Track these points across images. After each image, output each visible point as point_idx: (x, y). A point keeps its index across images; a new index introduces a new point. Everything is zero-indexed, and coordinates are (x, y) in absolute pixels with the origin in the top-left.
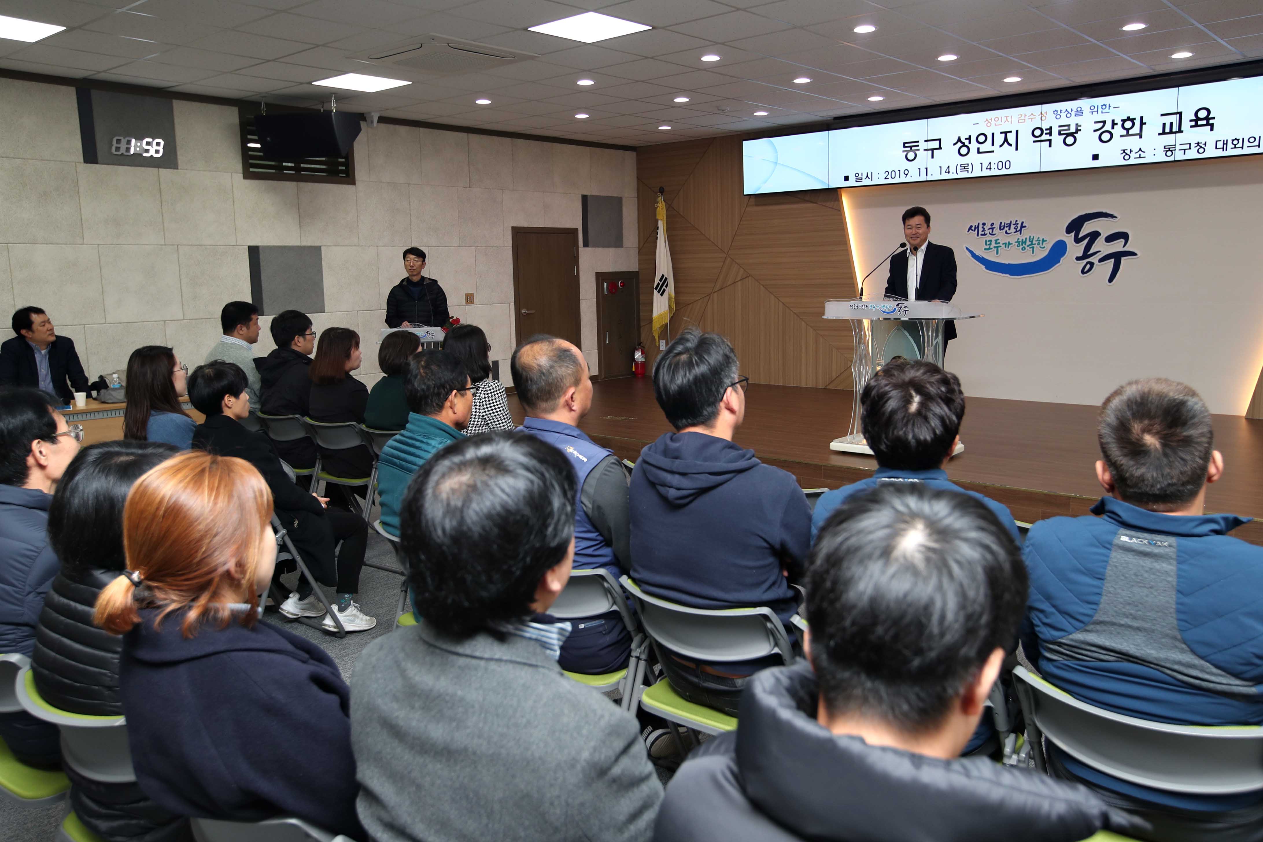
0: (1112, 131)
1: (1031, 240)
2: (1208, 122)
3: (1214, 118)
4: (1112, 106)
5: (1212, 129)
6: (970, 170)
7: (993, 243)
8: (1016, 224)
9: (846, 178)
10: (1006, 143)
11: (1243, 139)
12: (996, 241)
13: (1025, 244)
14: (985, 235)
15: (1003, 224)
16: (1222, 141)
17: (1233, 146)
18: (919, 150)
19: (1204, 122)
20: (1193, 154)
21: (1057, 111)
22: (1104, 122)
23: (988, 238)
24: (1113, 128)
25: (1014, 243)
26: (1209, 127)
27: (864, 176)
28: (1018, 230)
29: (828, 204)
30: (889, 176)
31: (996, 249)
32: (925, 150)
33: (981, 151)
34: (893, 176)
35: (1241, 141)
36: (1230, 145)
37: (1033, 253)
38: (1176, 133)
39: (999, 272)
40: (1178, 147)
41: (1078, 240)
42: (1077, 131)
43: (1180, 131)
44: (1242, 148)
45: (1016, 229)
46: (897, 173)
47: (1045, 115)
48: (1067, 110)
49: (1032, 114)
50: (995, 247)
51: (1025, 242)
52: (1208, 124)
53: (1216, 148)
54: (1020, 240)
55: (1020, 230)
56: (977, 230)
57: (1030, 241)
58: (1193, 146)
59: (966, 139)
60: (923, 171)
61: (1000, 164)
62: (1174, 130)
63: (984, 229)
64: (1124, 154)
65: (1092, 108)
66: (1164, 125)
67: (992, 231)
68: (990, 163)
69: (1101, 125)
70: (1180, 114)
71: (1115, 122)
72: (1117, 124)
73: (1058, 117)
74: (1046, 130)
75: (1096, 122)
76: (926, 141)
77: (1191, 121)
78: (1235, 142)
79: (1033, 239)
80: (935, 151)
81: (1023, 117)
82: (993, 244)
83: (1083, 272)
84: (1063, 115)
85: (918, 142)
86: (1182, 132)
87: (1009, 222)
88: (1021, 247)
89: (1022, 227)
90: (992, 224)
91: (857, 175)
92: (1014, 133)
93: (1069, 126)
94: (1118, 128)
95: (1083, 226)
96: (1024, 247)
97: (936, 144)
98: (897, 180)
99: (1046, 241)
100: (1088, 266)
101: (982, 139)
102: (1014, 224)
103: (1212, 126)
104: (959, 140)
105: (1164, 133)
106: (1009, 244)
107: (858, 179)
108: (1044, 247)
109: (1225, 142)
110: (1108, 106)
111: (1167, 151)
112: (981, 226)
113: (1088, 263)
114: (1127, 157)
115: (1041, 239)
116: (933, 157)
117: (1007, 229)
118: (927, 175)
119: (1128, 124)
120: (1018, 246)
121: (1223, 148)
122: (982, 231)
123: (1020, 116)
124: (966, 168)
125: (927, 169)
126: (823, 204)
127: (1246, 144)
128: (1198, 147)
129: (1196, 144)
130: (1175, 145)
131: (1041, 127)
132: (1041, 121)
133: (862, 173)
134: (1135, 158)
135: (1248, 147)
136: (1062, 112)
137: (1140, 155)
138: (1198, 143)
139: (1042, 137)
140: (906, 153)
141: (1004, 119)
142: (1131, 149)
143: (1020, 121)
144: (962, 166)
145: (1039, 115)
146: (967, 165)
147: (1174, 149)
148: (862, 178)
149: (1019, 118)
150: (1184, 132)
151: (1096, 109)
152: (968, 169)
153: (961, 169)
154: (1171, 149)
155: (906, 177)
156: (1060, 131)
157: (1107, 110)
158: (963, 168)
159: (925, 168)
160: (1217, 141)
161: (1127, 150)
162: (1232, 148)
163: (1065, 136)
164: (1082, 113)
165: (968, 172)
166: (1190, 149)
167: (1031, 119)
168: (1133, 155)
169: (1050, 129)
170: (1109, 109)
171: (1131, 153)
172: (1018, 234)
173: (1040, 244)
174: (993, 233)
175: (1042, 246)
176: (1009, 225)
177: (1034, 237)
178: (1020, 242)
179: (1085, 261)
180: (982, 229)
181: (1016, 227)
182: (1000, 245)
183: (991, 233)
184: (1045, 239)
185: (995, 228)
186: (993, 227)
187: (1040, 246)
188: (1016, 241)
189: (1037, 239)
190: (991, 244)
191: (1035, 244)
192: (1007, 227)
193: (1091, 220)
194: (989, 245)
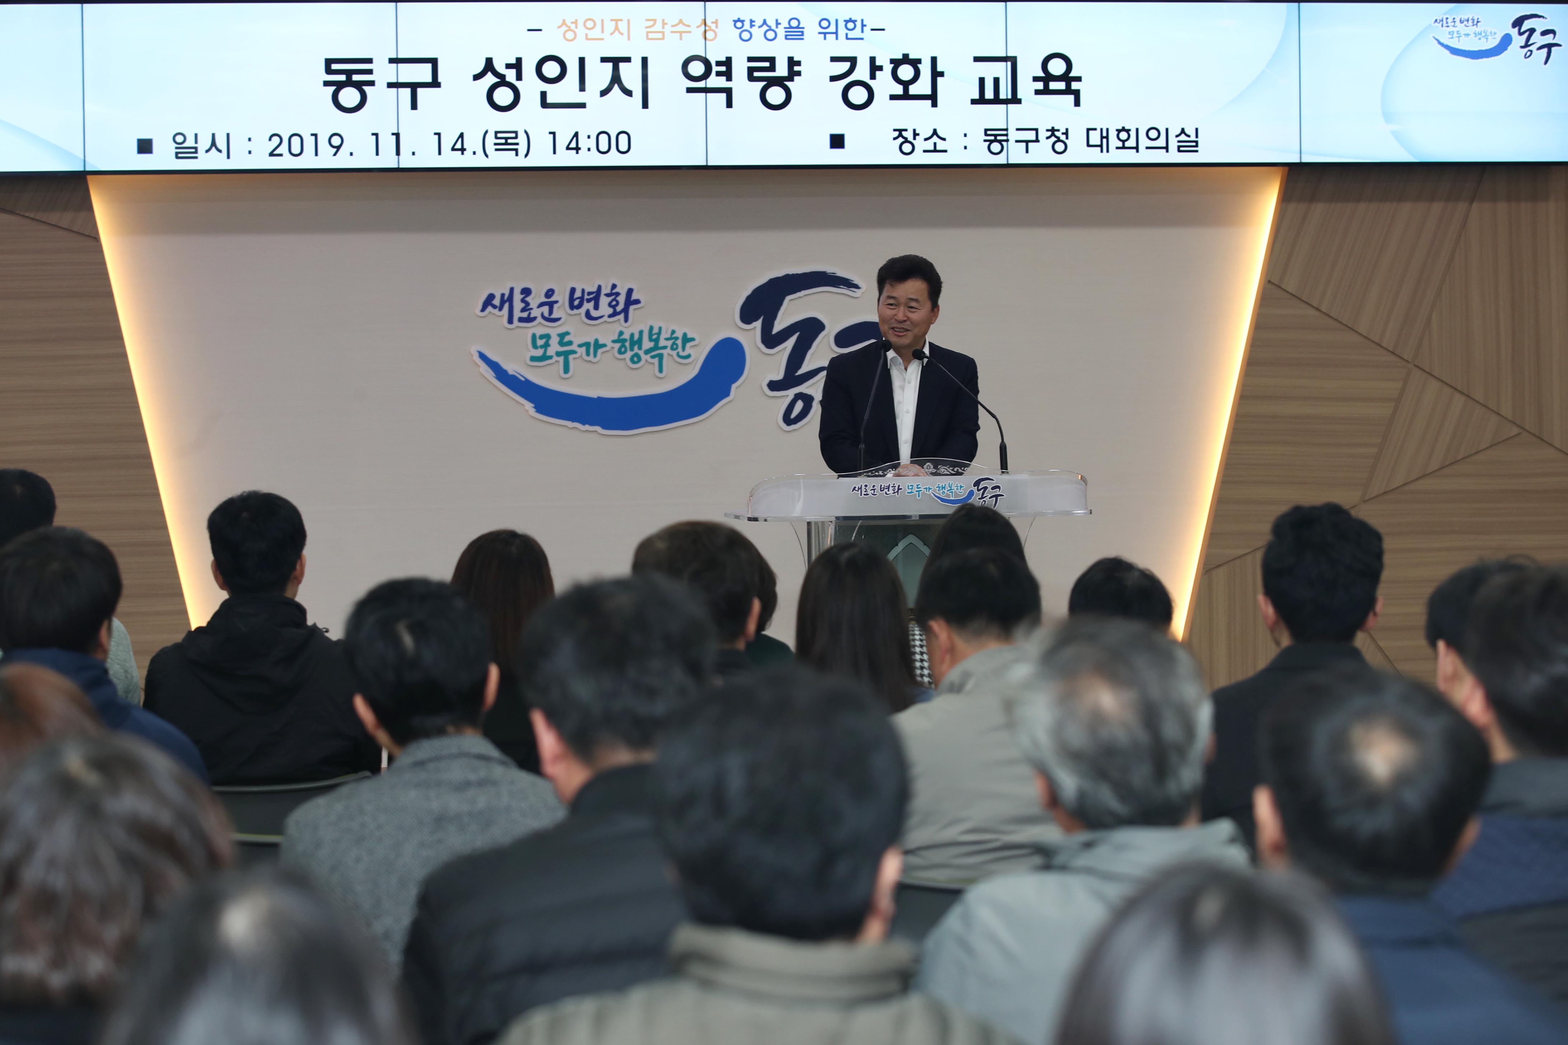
0: (871, 83)
1: (654, 336)
2: (1068, 86)
3: (1079, 79)
4: (870, 25)
5: (1077, 103)
6: (522, 149)
7: (554, 341)
8: (613, 294)
9: (145, 146)
10: (616, 87)
11: (1137, 130)
12: (562, 336)
13: (640, 348)
14: (529, 319)
15: (578, 294)
16: (1099, 130)
17: (1120, 144)
18: (372, 83)
19: (1061, 85)
20: (1042, 154)
21: (742, 22)
22: (853, 61)
23: (539, 328)
24: (873, 77)
25: (610, 345)
26: (1071, 98)
27: (204, 143)
28: (619, 309)
29: (53, 217)
30: (283, 149)
31: (561, 359)
32: (390, 85)
33: (549, 100)
34: (296, 149)
35: (1133, 134)
36: (1114, 142)
37: (661, 371)
38: (1006, 102)
39: (573, 420)
40: (1013, 135)
41: (771, 340)
42: (793, 74)
43: (1015, 100)
44: (1137, 148)
45: (614, 307)
46: (309, 142)
47: (713, 26)
48: (765, 22)
49: (681, 22)
50: (558, 354)
51: (639, 342)
52: (1068, 91)
53: (1088, 145)
54: (626, 336)
55: (626, 311)
56: (506, 306)
57: (651, 340)
58: (1043, 135)
60: (387, 143)
61: (603, 138)
62: (1002, 96)
63: (527, 304)
64: (901, 140)
65: (825, 24)
66: (982, 81)
67: (551, 312)
68: (576, 135)
69: (846, 66)
70: (1013, 61)
71: (878, 63)
72: (880, 68)
73: (746, 36)
74: (719, 64)
75: (834, 59)
76: (392, 61)
77: (1036, 79)
78: (1123, 135)
79: (659, 334)
80: (420, 91)
82: (554, 347)
83: (788, 419)
84: (758, 32)
85: (369, 61)
86: (1019, 102)
87: (594, 289)
88: (629, 354)
90: (550, 293)
91: (180, 139)
92: (637, 63)
93: (772, 60)
94: (884, 77)
95: (781, 304)
96: (637, 355)
97: (423, 73)
98: (307, 161)
99: (693, 339)
100: (799, 406)
101: (551, 69)
102: (607, 295)
103: (1077, 94)
104: (489, 66)
105: (981, 100)
106: (598, 345)
107: (183, 151)
108: (688, 356)
109: (1105, 134)
110: (859, 24)
111: (991, 142)
112: (517, 297)
113: (798, 396)
114: (907, 148)
115: (679, 334)
116: (414, 106)
117: (590, 306)
118: (398, 153)
119: (906, 72)
120: (620, 352)
121: (1101, 146)
122: (523, 310)
123: (651, 23)
124: (510, 141)
125: (397, 135)
126: (39, 216)
127: (1144, 142)
128: (1053, 139)
129: (1048, 130)
130: (1006, 130)
131: (704, 56)
132: (704, 40)
133: (196, 135)
134: (925, 151)
135: (1147, 148)
136: (754, 26)
137: (935, 144)
138: (1053, 130)
139: (708, 80)
140: (334, 88)
141: (610, 27)
142: (914, 130)
143: (651, 36)
144: (499, 135)
145: (698, 27)
146: (513, 135)
147: (1004, 138)
148: (196, 148)
149: (647, 27)
150: (1023, 101)
151: (832, 29)
152: (517, 144)
153: (496, 144)
154: (999, 138)
155: (335, 154)
156: (751, 70)
157: (857, 33)
158: (503, 141)
159: (393, 134)
160: (1088, 130)
161: (906, 130)
162: (1117, 148)
163: (764, 83)
164: (800, 34)
165: (517, 155)
166: (1037, 141)
167: (678, 35)
168: (920, 144)
169: (728, 63)
170: (862, 31)
171: (914, 139)
172: (619, 320)
173: (677, 348)
174: (553, 316)
175: (682, 354)
176: (596, 297)
177: (660, 328)
178: (625, 340)
179: (791, 393)
180: (523, 305)
181: (614, 303)
182: (574, 347)
183: (546, 314)
184: (689, 336)
185: (556, 302)
186: (553, 299)
187: (678, 353)
188: (616, 338)
189: (668, 336)
190: (549, 345)
191: (665, 348)
192: (589, 301)
193: (800, 291)
194: (541, 347)
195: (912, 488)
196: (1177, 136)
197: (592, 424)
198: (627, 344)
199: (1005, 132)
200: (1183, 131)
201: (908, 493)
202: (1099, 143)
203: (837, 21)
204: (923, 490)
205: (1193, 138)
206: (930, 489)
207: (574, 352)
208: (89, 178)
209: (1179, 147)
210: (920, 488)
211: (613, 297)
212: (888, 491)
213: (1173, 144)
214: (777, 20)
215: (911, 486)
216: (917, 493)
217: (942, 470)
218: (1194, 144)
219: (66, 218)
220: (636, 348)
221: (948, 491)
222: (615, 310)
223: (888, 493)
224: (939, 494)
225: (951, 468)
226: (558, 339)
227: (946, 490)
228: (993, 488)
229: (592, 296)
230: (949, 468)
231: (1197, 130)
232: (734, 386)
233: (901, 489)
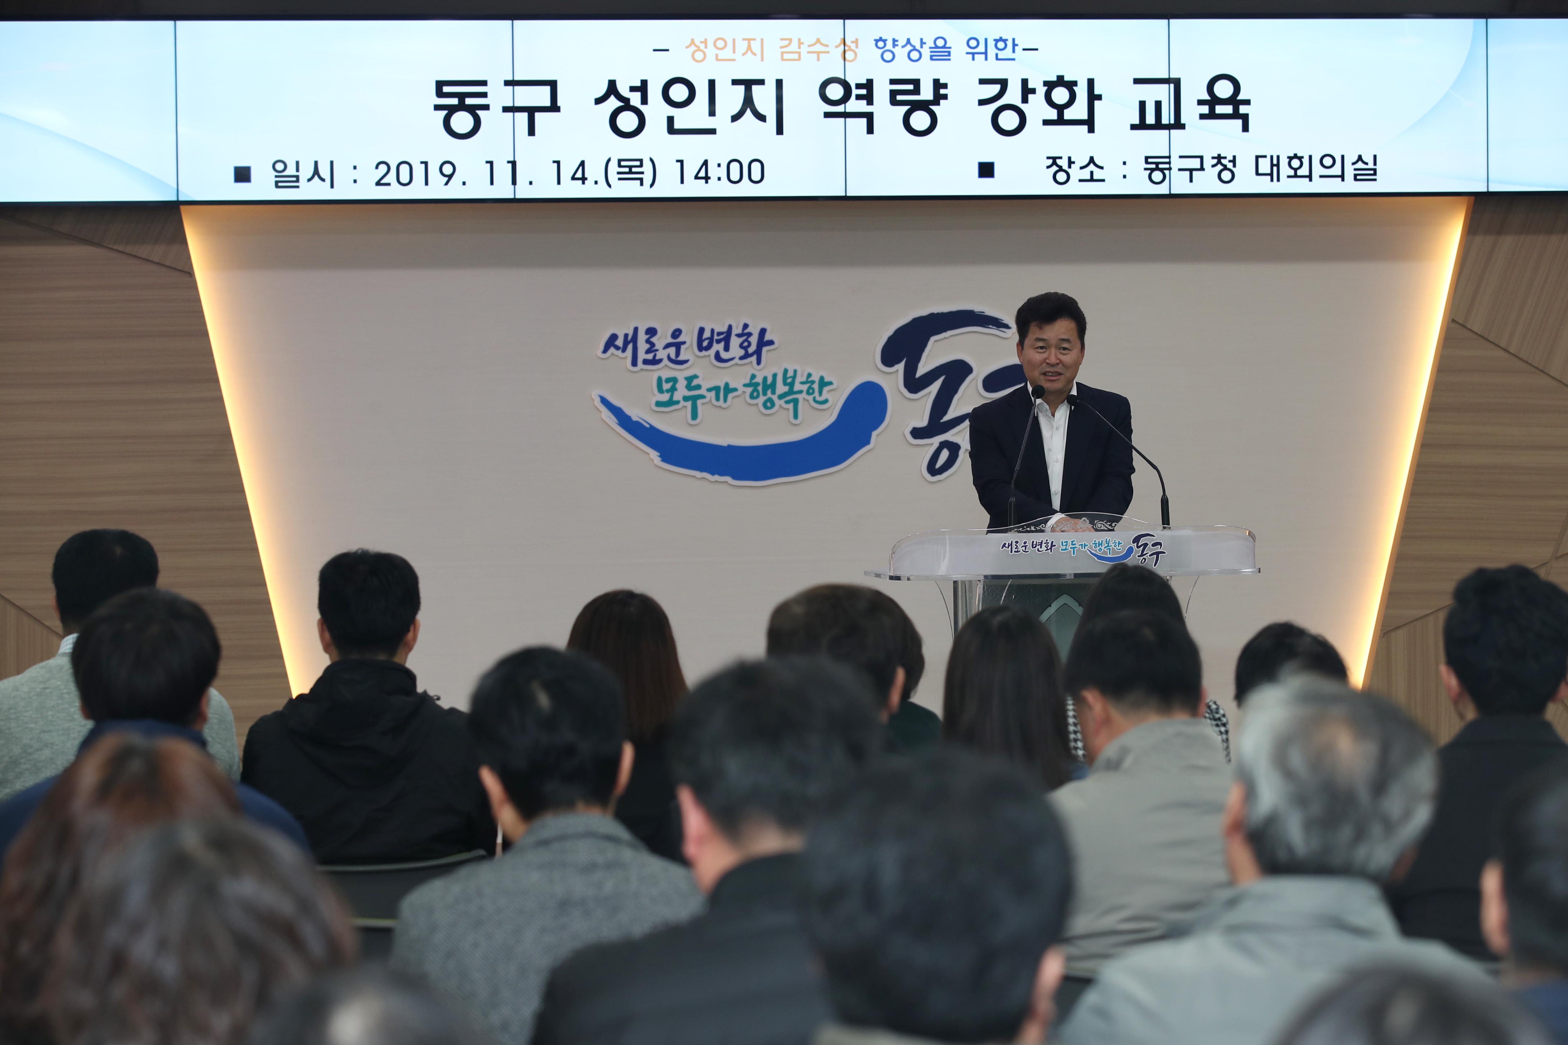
0: (1023, 107)
1: (789, 380)
2: (1236, 109)
3: (1247, 102)
4: (1022, 44)
5: (1245, 128)
6: (648, 178)
7: (681, 385)
8: (745, 334)
9: (242, 175)
10: (749, 112)
11: (1310, 157)
12: (690, 379)
13: (773, 393)
14: (655, 362)
15: (707, 334)
16: (1268, 159)
17: (1292, 173)
18: (486, 107)
19: (1228, 109)
20: (1207, 183)
21: (885, 41)
22: (1003, 83)
23: (665, 371)
24: (1025, 100)
25: (741, 389)
26: (1239, 123)
27: (306, 171)
28: (751, 350)
29: (144, 250)
30: (391, 178)
31: (689, 404)
32: (506, 109)
33: (677, 126)
34: (404, 178)
35: (1306, 161)
36: (1285, 170)
37: (796, 416)
38: (1168, 127)
39: (702, 470)
40: (1176, 163)
41: (914, 384)
42: (938, 98)
43: (1178, 125)
44: (1310, 177)
45: (745, 348)
46: (419, 170)
47: (853, 46)
48: (908, 41)
49: (818, 41)
50: (686, 399)
51: (773, 386)
52: (1236, 115)
53: (1257, 174)
54: (759, 379)
55: (758, 353)
56: (630, 347)
57: (785, 383)
58: (1208, 162)
59: (633, 89)
60: (503, 172)
61: (735, 167)
62: (1165, 121)
63: (653, 345)
64: (1055, 168)
65: (973, 43)
66: (1142, 105)
67: (678, 354)
68: (706, 163)
69: (996, 89)
70: (1177, 83)
71: (1030, 86)
72: (1033, 91)
73: (888, 56)
74: (859, 86)
75: (982, 82)
76: (507, 83)
77: (1201, 102)
78: (1296, 163)
79: (794, 377)
80: (538, 115)
81: (794, 47)
82: (682, 391)
83: (933, 470)
84: (901, 53)
85: (484, 83)
86: (1183, 127)
87: (725, 329)
88: (762, 399)
89: (763, 343)
90: (677, 333)
91: (280, 166)
92: (771, 86)
93: (916, 83)
94: (1037, 100)
95: (925, 345)
96: (770, 400)
97: (542, 96)
98: (417, 191)
99: (830, 383)
100: (945, 454)
101: (679, 93)
102: (739, 336)
103: (1245, 118)
104: (612, 89)
105: (1142, 125)
106: (728, 390)
107: (284, 180)
108: (826, 401)
109: (1275, 162)
110: (1010, 43)
111: (1152, 170)
112: (642, 337)
113: (944, 445)
114: (1061, 177)
115: (816, 377)
116: (532, 132)
117: (720, 347)
118: (514, 182)
119: (1060, 95)
120: (752, 397)
121: (1271, 175)
122: (648, 352)
123: (787, 42)
124: (634, 170)
125: (513, 164)
126: (129, 249)
127: (1318, 170)
128: (1220, 167)
129: (1213, 158)
130: (1169, 157)
131: (843, 78)
132: (843, 62)
133: (297, 163)
134: (1080, 181)
135: (1321, 176)
136: (897, 45)
137: (1092, 173)
138: (1219, 158)
139: (847, 104)
140: (445, 112)
141: (742, 46)
142: (1070, 158)
143: (786, 56)
144: (623, 163)
145: (837, 47)
146: (638, 163)
147: (1167, 166)
148: (297, 177)
149: (781, 47)
150: (1187, 127)
151: (981, 49)
152: (642, 173)
153: (619, 173)
154: (1161, 166)
155: (447, 184)
156: (893, 94)
157: (1008, 53)
158: (627, 170)
159: (509, 162)
160: (1257, 157)
161: (1061, 158)
162: (1289, 177)
163: (908, 107)
164: (947, 54)
165: (642, 184)
166: (1202, 169)
167: (815, 55)
168: (1075, 172)
169: (869, 85)
170: (1014, 51)
171: (1070, 167)
172: (751, 362)
173: (813, 392)
174: (681, 358)
175: (818, 399)
176: (726, 338)
177: (795, 371)
178: (757, 384)
179: (936, 441)
180: (648, 346)
181: (746, 344)
182: (702, 392)
183: (673, 356)
184: (827, 379)
185: (684, 343)
186: (680, 339)
187: (814, 398)
188: (747, 381)
189: (804, 379)
190: (676, 389)
191: (801, 392)
192: (718, 342)
193: (946, 331)
194: (668, 391)
195: (1066, 545)
196: (1353, 164)
197: (721, 474)
198: (760, 388)
199: (1167, 160)
200: (1360, 158)
201: (1062, 550)
202: (1269, 172)
203: (986, 40)
204: (1078, 546)
205: (1371, 166)
206: (1085, 545)
207: (703, 397)
208: (182, 208)
209: (1355, 175)
210: (1075, 544)
211: (744, 338)
212: (1041, 547)
213: (1349, 172)
214: (921, 40)
215: (1065, 542)
216: (1072, 550)
217: (1099, 525)
218: (1372, 172)
219: (157, 252)
220: (769, 392)
221: (1105, 548)
222: (747, 352)
223: (1040, 549)
224: (1096, 551)
225: (1108, 523)
226: (685, 383)
227: (1103, 547)
228: (1153, 545)
229: (722, 337)
230: (1106, 523)
231: (1375, 157)
232: (874, 434)
233: (1055, 546)
